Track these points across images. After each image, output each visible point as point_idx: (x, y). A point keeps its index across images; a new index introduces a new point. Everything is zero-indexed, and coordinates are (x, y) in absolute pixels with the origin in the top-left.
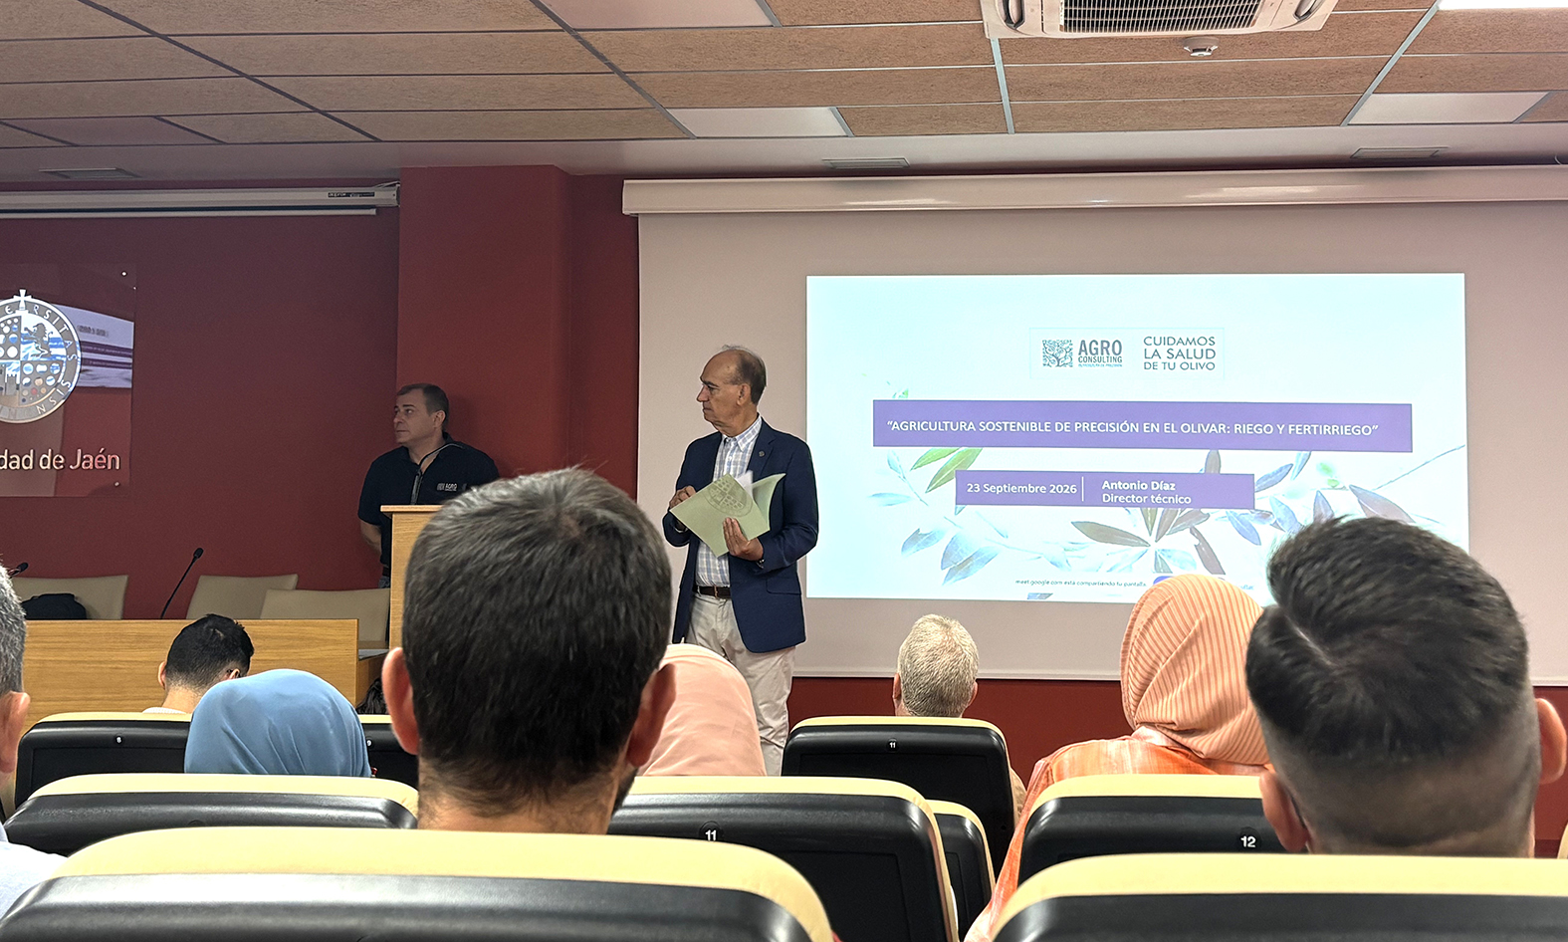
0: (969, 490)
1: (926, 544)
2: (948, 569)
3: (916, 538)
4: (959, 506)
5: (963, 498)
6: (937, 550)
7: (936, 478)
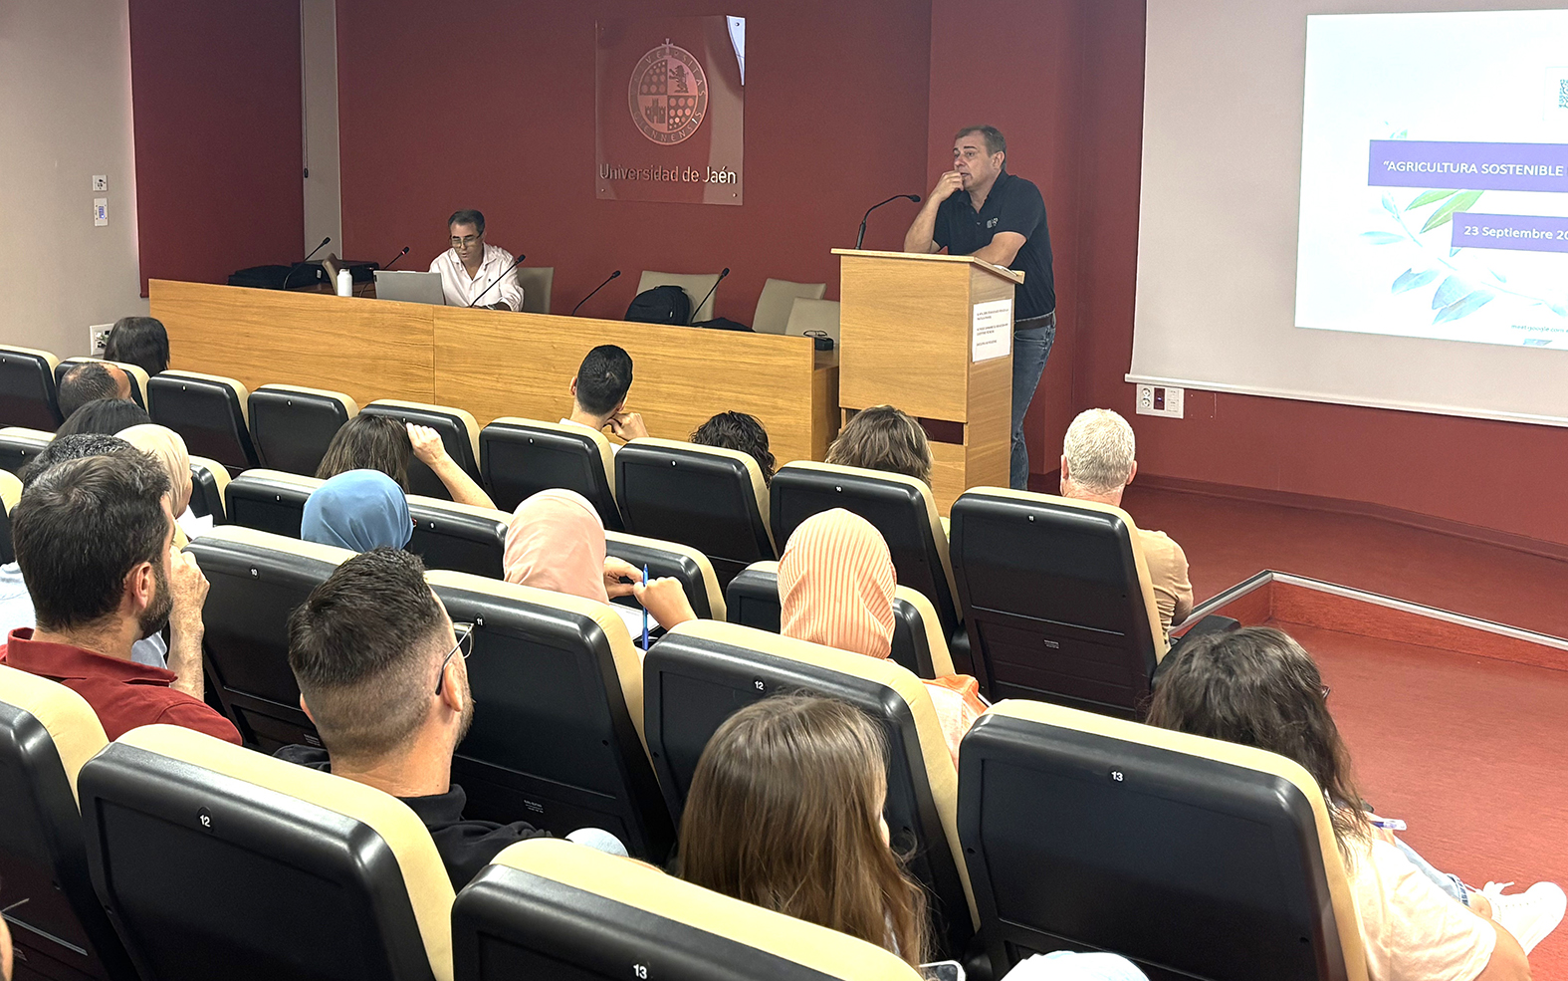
0: (1466, 233)
1: (1416, 283)
2: (1439, 310)
3: (1408, 277)
4: (1455, 249)
5: (1459, 241)
6: (1428, 291)
7: (1432, 218)
